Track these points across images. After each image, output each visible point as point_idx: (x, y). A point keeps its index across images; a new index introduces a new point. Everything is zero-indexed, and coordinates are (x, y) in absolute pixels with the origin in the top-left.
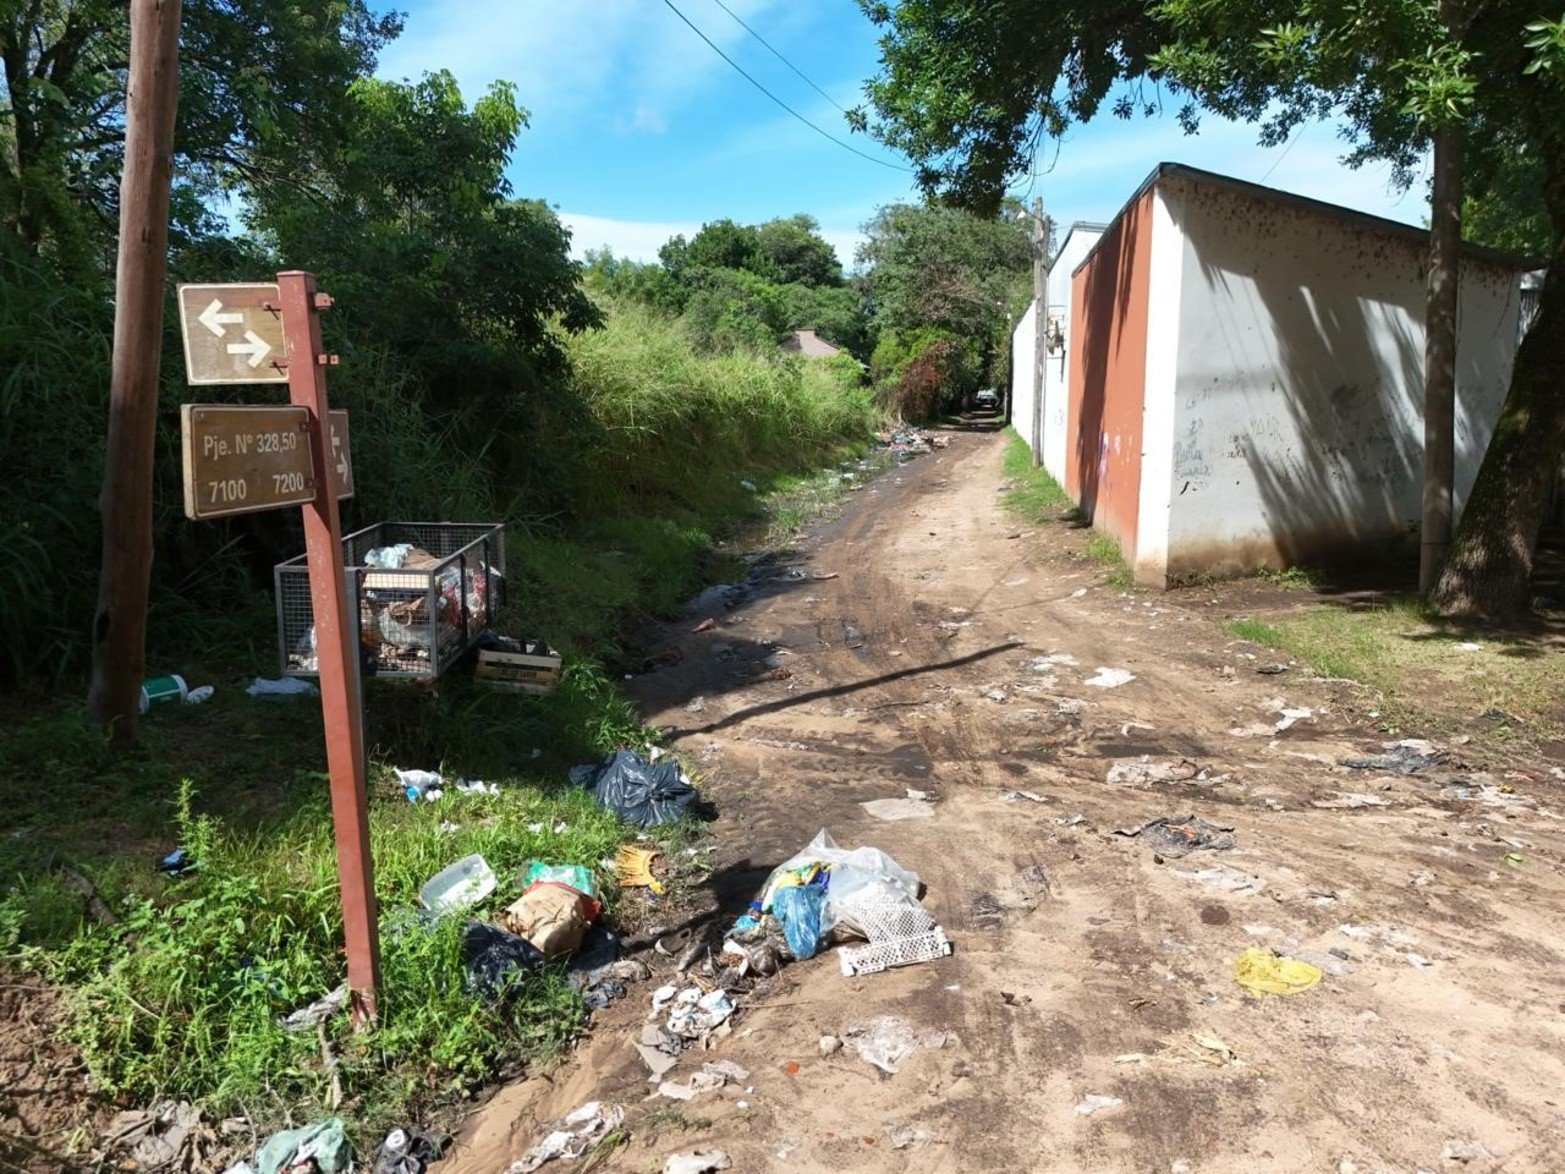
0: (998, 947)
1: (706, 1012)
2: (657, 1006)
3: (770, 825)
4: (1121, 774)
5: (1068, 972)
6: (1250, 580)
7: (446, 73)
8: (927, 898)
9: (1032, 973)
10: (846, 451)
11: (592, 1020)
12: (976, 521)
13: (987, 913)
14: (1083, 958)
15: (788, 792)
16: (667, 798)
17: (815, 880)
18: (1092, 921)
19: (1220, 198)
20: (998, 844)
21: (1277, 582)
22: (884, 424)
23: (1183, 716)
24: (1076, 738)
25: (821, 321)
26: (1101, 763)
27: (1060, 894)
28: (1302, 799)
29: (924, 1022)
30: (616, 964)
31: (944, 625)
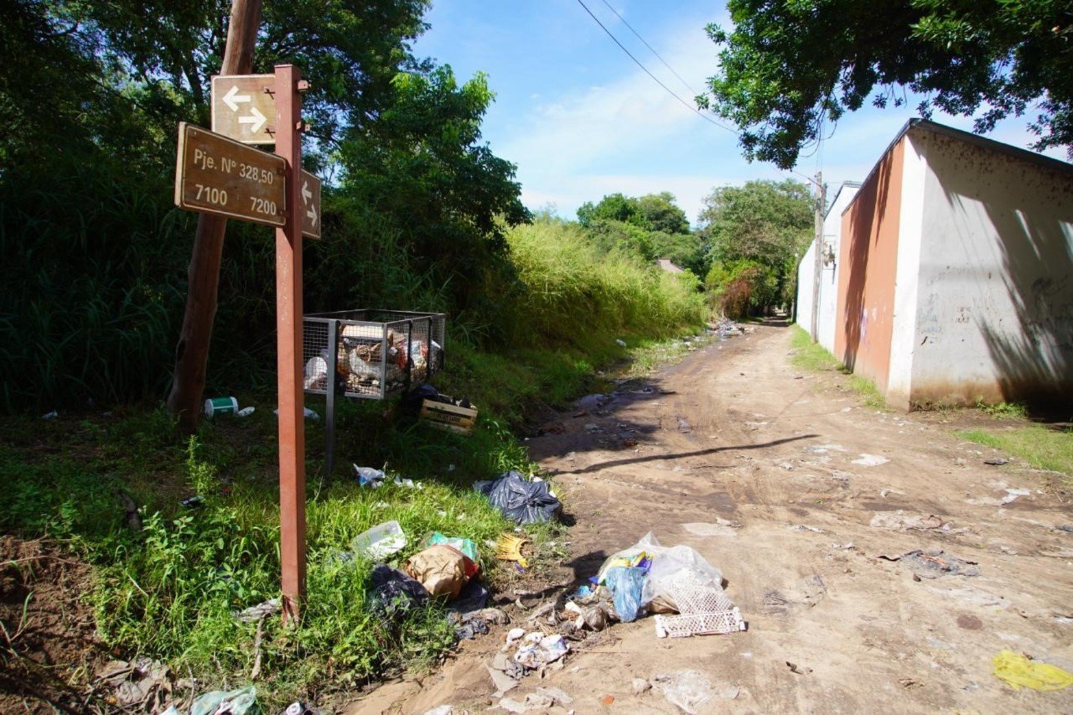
0: (784, 628)
1: (544, 650)
2: (509, 641)
3: (612, 532)
4: (881, 521)
5: (844, 653)
6: (971, 410)
7: (447, 66)
8: (728, 589)
9: (813, 652)
10: (687, 330)
11: (459, 646)
12: (772, 369)
13: (776, 602)
14: (857, 643)
15: (628, 512)
16: (539, 505)
17: (641, 564)
18: (863, 617)
19: (952, 145)
20: (786, 558)
21: (991, 413)
22: (712, 318)
23: (927, 488)
24: (845, 496)
25: (674, 254)
26: (866, 513)
27: (835, 596)
28: (1031, 549)
29: (720, 677)
30: (485, 610)
31: (749, 423)
